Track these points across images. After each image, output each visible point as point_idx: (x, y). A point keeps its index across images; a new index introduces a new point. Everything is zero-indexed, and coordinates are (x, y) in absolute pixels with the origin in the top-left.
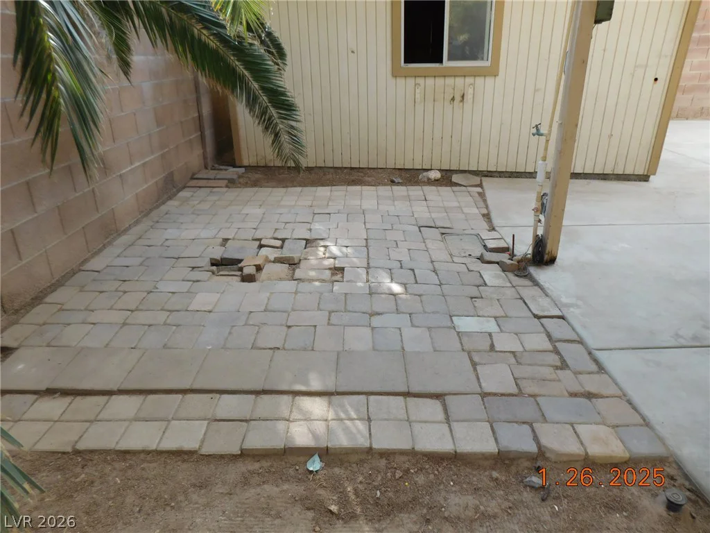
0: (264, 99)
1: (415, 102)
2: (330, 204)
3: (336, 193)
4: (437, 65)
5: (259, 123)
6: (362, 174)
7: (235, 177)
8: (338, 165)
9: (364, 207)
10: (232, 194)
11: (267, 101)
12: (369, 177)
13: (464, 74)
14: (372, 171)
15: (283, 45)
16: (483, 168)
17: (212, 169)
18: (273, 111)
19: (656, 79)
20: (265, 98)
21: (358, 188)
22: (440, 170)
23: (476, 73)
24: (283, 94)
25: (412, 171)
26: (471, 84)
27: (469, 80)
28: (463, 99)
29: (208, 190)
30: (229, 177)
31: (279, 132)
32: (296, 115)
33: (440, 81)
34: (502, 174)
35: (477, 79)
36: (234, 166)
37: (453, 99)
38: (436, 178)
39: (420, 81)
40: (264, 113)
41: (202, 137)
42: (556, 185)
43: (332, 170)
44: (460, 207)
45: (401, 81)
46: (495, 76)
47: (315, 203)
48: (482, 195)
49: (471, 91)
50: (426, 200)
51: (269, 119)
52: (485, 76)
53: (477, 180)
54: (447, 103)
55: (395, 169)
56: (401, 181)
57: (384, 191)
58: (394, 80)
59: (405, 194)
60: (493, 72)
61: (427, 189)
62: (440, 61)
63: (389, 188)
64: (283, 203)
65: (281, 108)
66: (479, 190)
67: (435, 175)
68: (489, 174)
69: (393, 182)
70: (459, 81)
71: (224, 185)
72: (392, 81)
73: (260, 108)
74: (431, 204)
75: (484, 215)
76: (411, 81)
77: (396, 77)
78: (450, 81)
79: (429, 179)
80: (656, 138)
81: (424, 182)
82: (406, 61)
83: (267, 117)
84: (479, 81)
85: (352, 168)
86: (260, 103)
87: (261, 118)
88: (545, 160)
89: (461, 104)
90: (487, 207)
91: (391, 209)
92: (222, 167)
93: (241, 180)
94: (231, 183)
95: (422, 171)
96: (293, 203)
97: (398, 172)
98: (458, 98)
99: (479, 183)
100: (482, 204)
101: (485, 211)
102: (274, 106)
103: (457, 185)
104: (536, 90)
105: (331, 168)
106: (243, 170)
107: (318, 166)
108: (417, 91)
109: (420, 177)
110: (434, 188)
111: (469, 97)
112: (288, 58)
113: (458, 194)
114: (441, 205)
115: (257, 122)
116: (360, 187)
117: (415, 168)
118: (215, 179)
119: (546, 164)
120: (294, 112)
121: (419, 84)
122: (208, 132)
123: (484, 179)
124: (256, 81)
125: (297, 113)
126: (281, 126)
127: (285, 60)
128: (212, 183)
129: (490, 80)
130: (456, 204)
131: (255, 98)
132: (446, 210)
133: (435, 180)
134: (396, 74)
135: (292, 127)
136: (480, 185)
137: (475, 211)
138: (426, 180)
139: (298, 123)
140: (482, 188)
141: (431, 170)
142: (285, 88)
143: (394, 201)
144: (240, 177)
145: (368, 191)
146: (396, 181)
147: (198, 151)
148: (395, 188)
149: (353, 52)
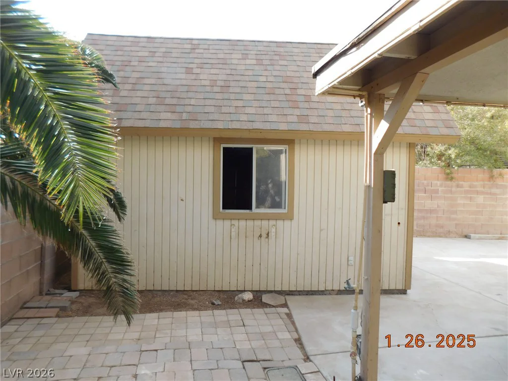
0: (99, 255)
1: (231, 238)
2: (157, 336)
3: (162, 321)
4: (248, 211)
5: (92, 277)
6: (185, 296)
7: (67, 304)
8: (166, 288)
9: (190, 339)
10: (60, 326)
11: (102, 257)
12: (192, 299)
13: (268, 218)
14: (195, 293)
15: (124, 199)
16: (285, 288)
17: (46, 294)
18: (107, 266)
19: (399, 223)
20: (101, 254)
21: (183, 314)
22: (252, 291)
23: (277, 217)
24: (118, 251)
25: (229, 292)
26: (274, 225)
27: (272, 222)
28: (268, 236)
29: (37, 321)
30: (61, 305)
31: (111, 286)
32: (129, 269)
33: (250, 223)
34: (301, 293)
35: (278, 221)
36: (70, 290)
37: (260, 236)
38: (250, 299)
39: (235, 222)
40: (98, 268)
41: (42, 266)
42: (369, 333)
43: (160, 293)
44: (275, 332)
45: (220, 223)
46: (291, 220)
47: (143, 334)
48: (289, 316)
49: (274, 230)
50: (244, 326)
51: (103, 273)
52: (284, 220)
53: (281, 300)
54: (256, 239)
55: (214, 291)
56: (220, 303)
57: (207, 316)
58: (214, 221)
59: (225, 319)
60: (289, 217)
61: (243, 311)
62: (250, 208)
63: (210, 312)
64: (110, 337)
65: (115, 264)
66: (285, 310)
67: (248, 296)
68: (291, 293)
69: (213, 304)
70: (265, 223)
71: (54, 314)
72: (212, 222)
73: (94, 264)
74: (249, 329)
75: (296, 340)
76: (227, 223)
77: (216, 219)
78: (258, 223)
79: (243, 300)
80: (406, 262)
81: (240, 303)
82: (224, 208)
83: (101, 272)
84: (280, 223)
85: (177, 291)
86: (95, 259)
87: (95, 271)
88: (356, 310)
89: (267, 239)
90: (297, 330)
91: (214, 338)
92: (57, 291)
93: (74, 307)
94: (63, 312)
95: (237, 293)
96: (120, 337)
97: (217, 294)
98: (264, 235)
99: (284, 302)
100: (292, 328)
101: (296, 336)
102: (109, 262)
103: (266, 305)
104: (321, 230)
105: (159, 291)
106: (77, 294)
107: (147, 289)
108: (233, 230)
109: (236, 298)
110: (249, 310)
111: (272, 234)
112: (128, 210)
113: (270, 316)
114: (258, 331)
115: (90, 275)
116: (185, 312)
117: (231, 289)
118: (46, 308)
119: (358, 313)
120: (129, 267)
121: (234, 225)
122: (49, 261)
123: (287, 297)
124: (94, 239)
125: (132, 268)
126: (114, 280)
127: (126, 211)
128: (43, 312)
129: (287, 223)
130: (270, 329)
131: (91, 255)
132: (263, 336)
133: (249, 301)
134: (216, 217)
135: (124, 280)
136: (285, 305)
137: (287, 335)
138: (241, 301)
139: (132, 277)
140: (288, 308)
141: (245, 291)
142: (120, 246)
143: (216, 328)
144: (73, 302)
145: (192, 316)
146: (216, 303)
147: (35, 279)
148: (216, 312)
149: (182, 200)
